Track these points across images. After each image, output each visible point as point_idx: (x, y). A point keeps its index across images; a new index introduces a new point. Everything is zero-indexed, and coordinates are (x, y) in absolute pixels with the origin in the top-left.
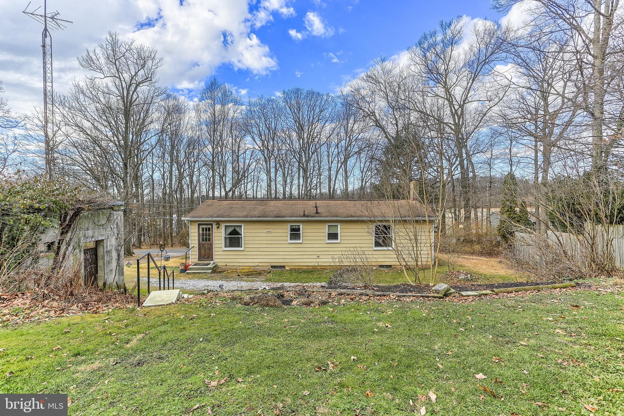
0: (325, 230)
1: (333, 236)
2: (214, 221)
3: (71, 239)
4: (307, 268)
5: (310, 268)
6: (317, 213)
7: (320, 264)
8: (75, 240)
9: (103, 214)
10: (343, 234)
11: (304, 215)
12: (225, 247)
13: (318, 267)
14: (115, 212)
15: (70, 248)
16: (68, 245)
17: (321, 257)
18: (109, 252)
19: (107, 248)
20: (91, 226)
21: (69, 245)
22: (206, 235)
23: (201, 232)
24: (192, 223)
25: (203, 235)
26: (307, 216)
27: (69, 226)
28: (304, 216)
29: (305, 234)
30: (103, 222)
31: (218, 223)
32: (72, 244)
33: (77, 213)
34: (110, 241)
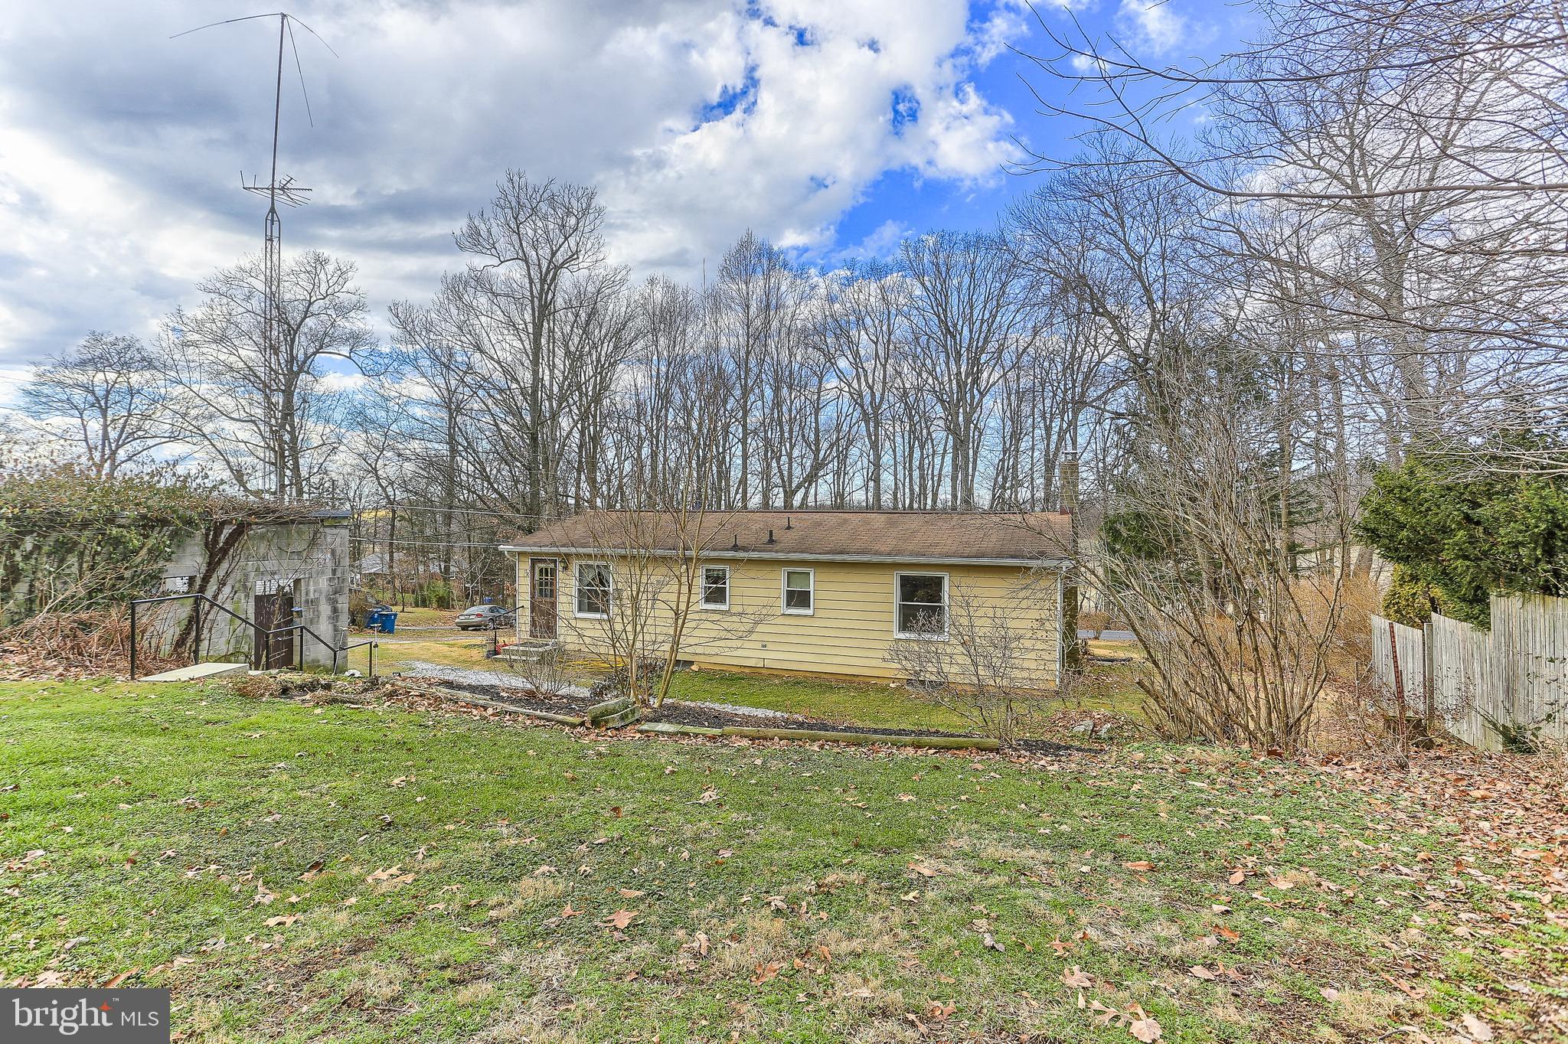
0: (778, 584)
1: (799, 599)
2: (558, 555)
3: (227, 574)
4: (739, 670)
5: (747, 671)
6: (771, 541)
7: (768, 664)
8: (237, 575)
9: (300, 533)
10: (821, 595)
11: (735, 545)
12: (580, 610)
13: (764, 671)
14: (327, 530)
15: (227, 590)
16: (222, 583)
17: (770, 646)
18: (312, 603)
19: (307, 594)
20: (273, 552)
21: (224, 584)
22: (546, 584)
23: (537, 577)
24: (522, 559)
25: (541, 584)
26: (745, 549)
27: (224, 551)
28: (735, 548)
29: (735, 592)
30: (300, 545)
31: (566, 559)
32: (230, 582)
33: (241, 529)
34: (314, 584)
